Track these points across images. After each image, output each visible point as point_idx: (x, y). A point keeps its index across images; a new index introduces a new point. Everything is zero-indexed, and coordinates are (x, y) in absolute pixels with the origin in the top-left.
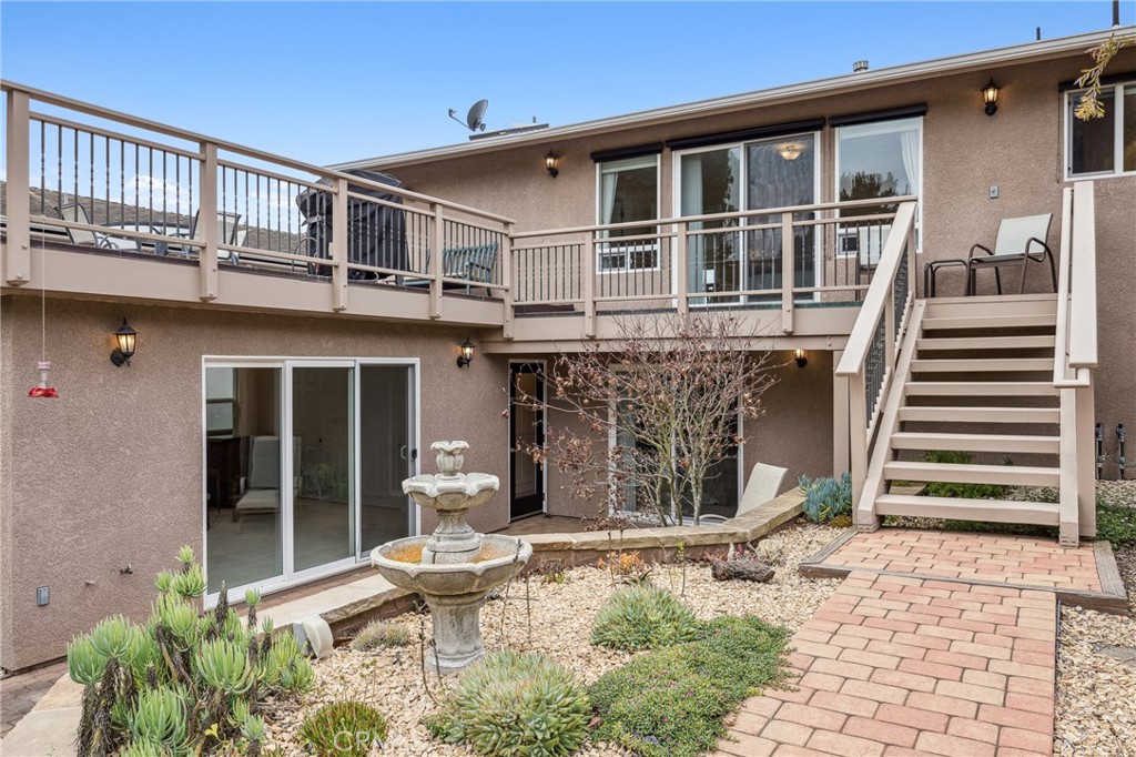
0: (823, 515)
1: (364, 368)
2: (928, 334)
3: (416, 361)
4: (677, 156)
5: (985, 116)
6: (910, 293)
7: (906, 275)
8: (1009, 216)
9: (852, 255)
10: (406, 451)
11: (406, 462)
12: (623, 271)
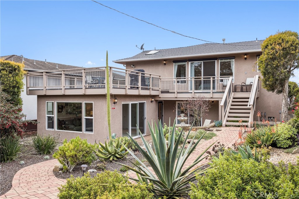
0: (218, 126)
1: (139, 103)
2: (234, 98)
3: (145, 102)
4: (190, 63)
5: (245, 60)
6: (231, 91)
7: (231, 89)
8: (248, 77)
9: (222, 83)
10: (144, 118)
11: (144, 120)
12: (179, 84)
